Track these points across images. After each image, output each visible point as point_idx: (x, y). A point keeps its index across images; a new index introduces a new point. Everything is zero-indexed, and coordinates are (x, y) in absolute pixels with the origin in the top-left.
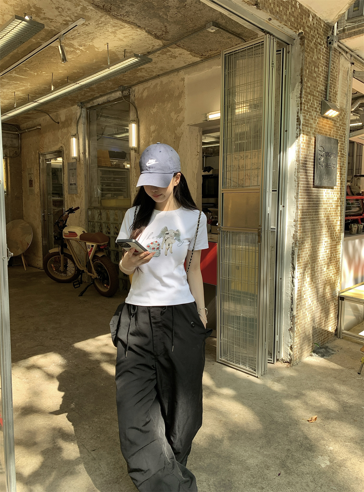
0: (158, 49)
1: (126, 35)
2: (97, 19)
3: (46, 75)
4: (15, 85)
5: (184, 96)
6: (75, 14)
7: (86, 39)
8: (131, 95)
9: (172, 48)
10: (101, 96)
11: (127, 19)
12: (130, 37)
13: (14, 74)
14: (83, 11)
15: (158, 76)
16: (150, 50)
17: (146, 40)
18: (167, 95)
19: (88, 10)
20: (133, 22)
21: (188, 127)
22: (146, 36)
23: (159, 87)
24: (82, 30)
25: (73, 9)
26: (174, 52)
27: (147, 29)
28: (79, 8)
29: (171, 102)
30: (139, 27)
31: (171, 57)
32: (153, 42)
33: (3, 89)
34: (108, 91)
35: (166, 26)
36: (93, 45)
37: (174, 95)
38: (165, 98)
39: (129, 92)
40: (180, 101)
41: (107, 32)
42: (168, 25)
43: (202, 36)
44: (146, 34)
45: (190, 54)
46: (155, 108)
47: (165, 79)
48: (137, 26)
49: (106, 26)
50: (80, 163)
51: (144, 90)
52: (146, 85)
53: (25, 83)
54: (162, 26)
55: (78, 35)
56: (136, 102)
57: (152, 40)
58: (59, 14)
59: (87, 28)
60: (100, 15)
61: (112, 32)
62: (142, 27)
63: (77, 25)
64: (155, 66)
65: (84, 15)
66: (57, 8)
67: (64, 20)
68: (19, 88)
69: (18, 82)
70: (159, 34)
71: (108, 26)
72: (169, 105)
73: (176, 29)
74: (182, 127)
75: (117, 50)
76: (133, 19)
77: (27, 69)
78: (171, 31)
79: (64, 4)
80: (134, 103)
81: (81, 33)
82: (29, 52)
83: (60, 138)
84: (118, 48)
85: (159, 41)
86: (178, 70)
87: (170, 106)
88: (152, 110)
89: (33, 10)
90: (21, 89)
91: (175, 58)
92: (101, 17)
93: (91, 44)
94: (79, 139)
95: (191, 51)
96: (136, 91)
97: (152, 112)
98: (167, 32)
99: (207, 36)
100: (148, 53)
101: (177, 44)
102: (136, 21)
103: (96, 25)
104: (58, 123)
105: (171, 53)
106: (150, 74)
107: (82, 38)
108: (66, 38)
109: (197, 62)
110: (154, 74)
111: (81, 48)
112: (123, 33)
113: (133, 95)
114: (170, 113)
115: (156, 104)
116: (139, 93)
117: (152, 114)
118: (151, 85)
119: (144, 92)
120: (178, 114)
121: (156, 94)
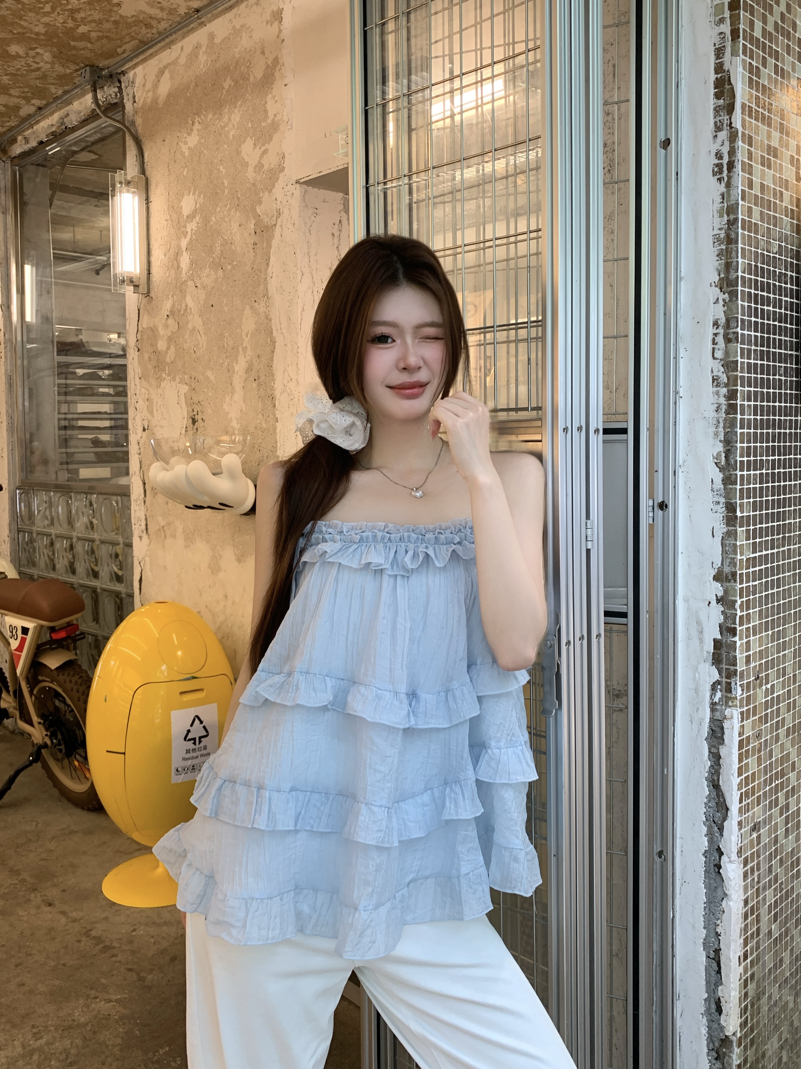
5: (283, 77)
8: (125, 100)
10: (43, 112)
15: (198, 15)
18: (227, 83)
21: (297, 191)
23: (202, 58)
29: (241, 106)
34: (53, 89)
37: (252, 79)
38: (224, 91)
39: (120, 88)
40: (270, 96)
46: (195, 132)
47: (220, 27)
51: (162, 72)
52: (166, 57)
56: (139, 121)
72: (236, 117)
74: (278, 191)
80: (133, 123)
87: (238, 119)
88: (186, 143)
96: (139, 81)
97: (185, 149)
110: (181, 6)
113: (131, 96)
114: (240, 146)
115: (196, 117)
116: (147, 88)
117: (187, 155)
118: (180, 55)
119: (162, 80)
120: (263, 145)
121: (197, 85)
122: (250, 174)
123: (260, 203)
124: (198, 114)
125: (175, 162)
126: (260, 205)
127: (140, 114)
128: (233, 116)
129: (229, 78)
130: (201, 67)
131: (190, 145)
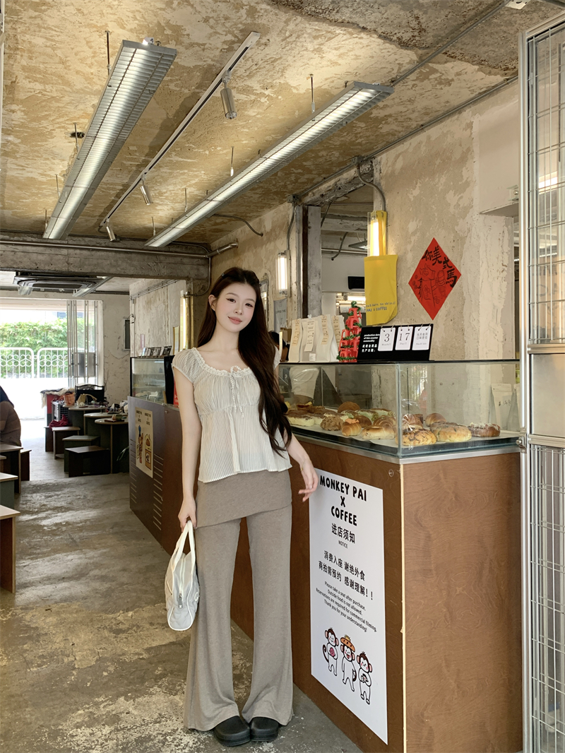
0: (410, 70)
1: (342, 51)
2: (280, 28)
3: (225, 151)
4: (182, 177)
5: (473, 158)
6: (240, 25)
7: (271, 73)
8: (375, 171)
9: (439, 63)
10: (325, 180)
11: (337, 17)
12: (350, 53)
13: (175, 158)
14: (253, 17)
15: (422, 127)
16: (394, 76)
17: (382, 54)
18: (438, 162)
19: (259, 12)
20: (351, 21)
21: (480, 218)
22: (382, 48)
23: (423, 148)
24: (260, 57)
25: (233, 16)
26: (443, 72)
27: (380, 31)
28: (243, 12)
29: (446, 173)
30: (364, 29)
31: (440, 83)
32: (396, 57)
33: (168, 185)
34: (334, 169)
35: (417, 18)
36: (287, 83)
37: (453, 159)
38: (436, 166)
39: (372, 166)
40: (464, 168)
41: (305, 52)
42: (421, 13)
43: (499, 26)
44: (381, 41)
45: (480, 70)
46: (417, 188)
47: (434, 132)
48: (360, 27)
49: (301, 40)
50: (291, 301)
51: (398, 157)
52: (400, 148)
53: (196, 171)
54: (411, 19)
55: (255, 67)
56: (383, 183)
57: (395, 54)
58: (212, 30)
59: (267, 50)
60: (284, 19)
61: (315, 50)
62: (369, 28)
63: (247, 48)
64: (411, 107)
65: (255, 24)
66: (206, 20)
67: (225, 42)
68: (189, 181)
69: (186, 171)
70: (406, 37)
71: (304, 40)
72: (443, 179)
73: (439, 20)
74: (468, 218)
75: (332, 85)
76: (348, 15)
77: (191, 145)
78: (430, 24)
79: (214, 8)
80: (380, 183)
81: (260, 62)
82: (185, 114)
83: (265, 260)
84: (333, 82)
85: (409, 52)
86: (459, 109)
88: (412, 194)
89: (168, 32)
90: (194, 182)
91: (450, 85)
92: (287, 22)
93: (282, 82)
94: (290, 259)
95: (480, 63)
96: (383, 161)
97: (411, 197)
98: (421, 30)
99: (510, 23)
100: (393, 82)
101: (449, 53)
102: (356, 19)
103: (283, 40)
104: (262, 235)
105: (438, 75)
106: (405, 124)
107: (263, 71)
108: (238, 77)
109: (497, 85)
110: (414, 125)
111: (267, 92)
112: (336, 49)
113: (378, 170)
114: (445, 194)
116: (388, 165)
117: (412, 200)
118: (408, 148)
119: (398, 161)
120: (460, 194)
121: (419, 163)
122: (452, 209)
123: (457, 225)
124: (419, 178)
125: (404, 204)
127: (384, 179)
128: (441, 179)
129: (439, 159)
130: (422, 153)
131: (414, 194)
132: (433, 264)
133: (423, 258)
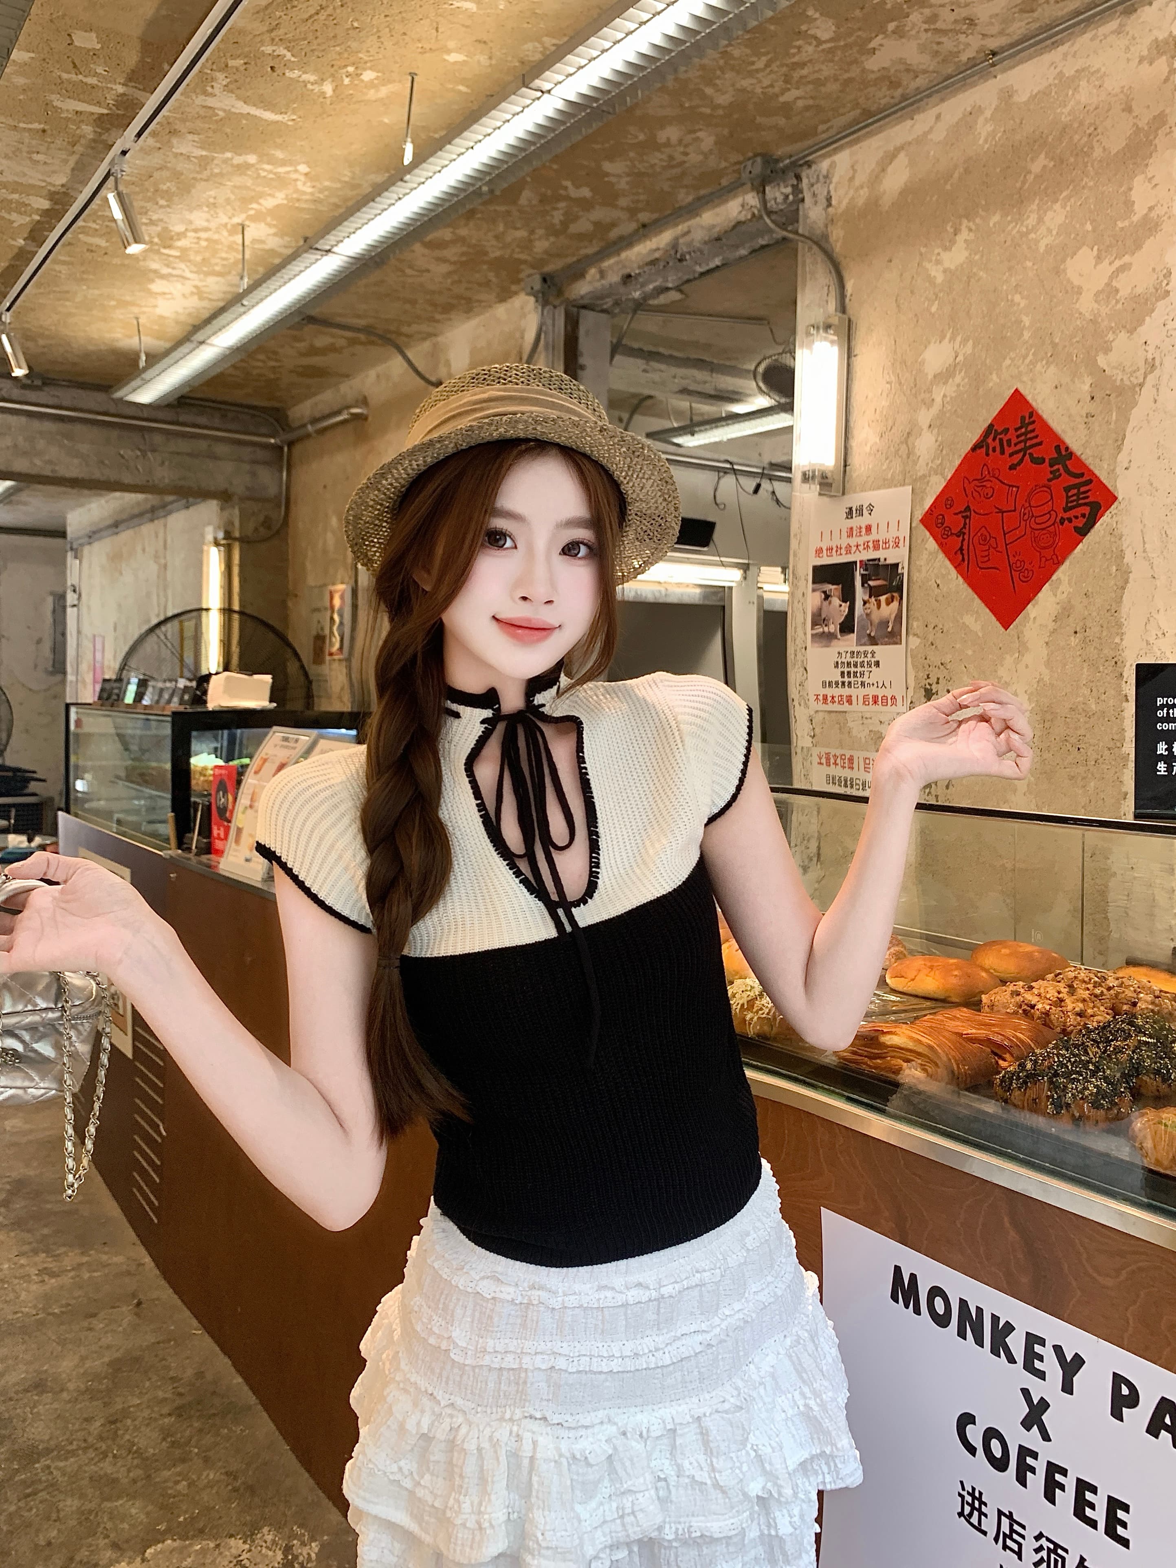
4: (238, 179)
8: (807, 204)
15: (993, 60)
18: (1039, 164)
33: (192, 209)
34: (680, 194)
37: (1098, 152)
39: (797, 190)
46: (961, 244)
47: (1030, 74)
51: (891, 157)
53: (284, 163)
56: (838, 231)
68: (258, 198)
69: (252, 159)
72: (1057, 216)
74: (1150, 329)
77: (282, 50)
87: (1060, 219)
88: (938, 262)
90: (270, 203)
96: (841, 173)
97: (935, 271)
106: (947, 44)
110: (971, 48)
114: (1063, 261)
115: (965, 222)
117: (940, 278)
118: (932, 128)
121: (967, 171)
122: (1086, 305)
123: (1107, 350)
124: (968, 217)
125: (912, 292)
126: (1106, 353)
127: (840, 223)
128: (1050, 214)
129: (1043, 156)
130: (981, 142)
131: (947, 264)
132: (1013, 467)
133: (975, 448)
